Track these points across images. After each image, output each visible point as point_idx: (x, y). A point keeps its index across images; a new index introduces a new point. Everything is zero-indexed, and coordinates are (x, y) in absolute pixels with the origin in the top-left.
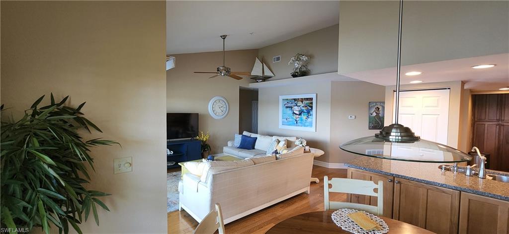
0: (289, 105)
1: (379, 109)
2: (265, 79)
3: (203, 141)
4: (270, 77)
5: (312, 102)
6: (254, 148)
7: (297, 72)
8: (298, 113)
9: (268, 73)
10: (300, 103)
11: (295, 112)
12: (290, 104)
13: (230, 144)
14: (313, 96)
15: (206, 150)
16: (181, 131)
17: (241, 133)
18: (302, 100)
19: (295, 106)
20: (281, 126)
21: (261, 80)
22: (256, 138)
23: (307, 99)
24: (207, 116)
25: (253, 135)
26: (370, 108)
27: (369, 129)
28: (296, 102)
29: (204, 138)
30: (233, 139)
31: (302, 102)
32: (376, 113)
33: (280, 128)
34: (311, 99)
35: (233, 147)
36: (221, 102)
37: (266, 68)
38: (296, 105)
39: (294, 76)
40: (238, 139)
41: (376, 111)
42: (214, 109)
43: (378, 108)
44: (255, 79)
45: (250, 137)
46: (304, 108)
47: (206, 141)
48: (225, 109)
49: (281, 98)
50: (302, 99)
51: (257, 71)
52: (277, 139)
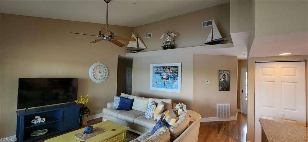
0: (158, 71)
1: (225, 75)
2: (139, 50)
3: (82, 104)
4: (143, 49)
5: (178, 70)
6: (131, 109)
7: (167, 46)
8: (166, 78)
9: (141, 46)
10: (167, 70)
11: (163, 77)
12: (159, 71)
13: (109, 105)
14: (179, 65)
15: (85, 112)
16: (62, 93)
17: (118, 95)
18: (169, 68)
19: (163, 72)
20: (151, 88)
21: (136, 51)
22: (134, 99)
23: (174, 67)
24: (86, 81)
25: (130, 97)
27: (219, 90)
28: (164, 69)
29: (82, 100)
30: (112, 101)
31: (169, 69)
32: (224, 78)
33: (150, 89)
34: (177, 67)
35: (112, 109)
36: (101, 67)
37: (139, 41)
38: (165, 72)
39: (165, 48)
40: (117, 101)
41: (224, 77)
42: (94, 74)
43: (224, 75)
44: (131, 50)
45: (127, 99)
46: (171, 74)
47: (85, 104)
48: (105, 74)
49: (152, 65)
50: (169, 67)
51: (132, 44)
52: (154, 101)
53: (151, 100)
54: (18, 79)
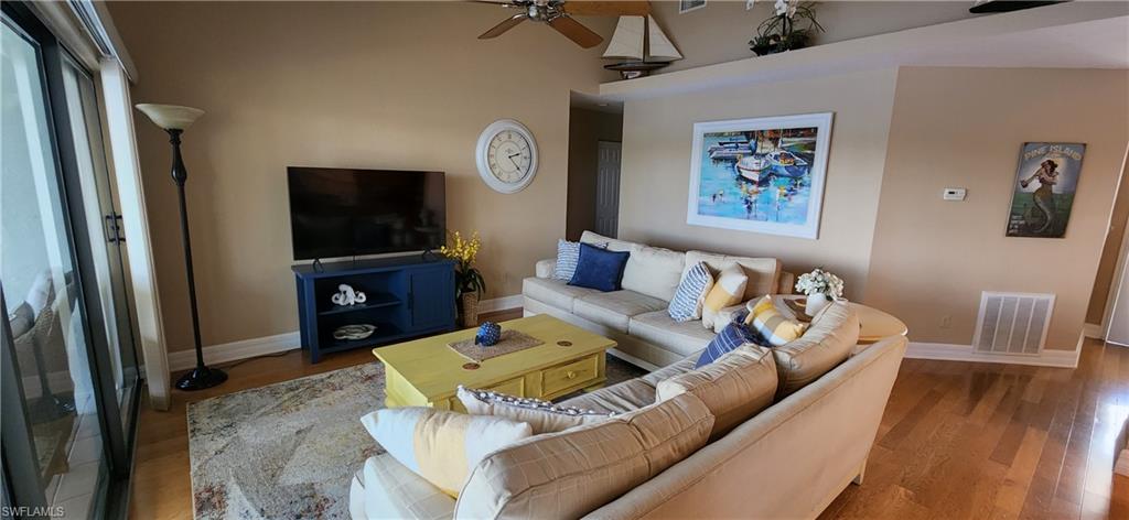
0: (726, 152)
1: (1053, 166)
2: (650, 67)
3: (460, 261)
4: (667, 63)
5: (815, 143)
6: (619, 288)
7: (775, 37)
8: (755, 177)
9: (661, 48)
10: (766, 147)
11: (745, 174)
12: (728, 150)
13: (542, 269)
14: (822, 122)
15: (470, 286)
16: (398, 225)
17: (573, 236)
18: (775, 136)
19: (745, 155)
20: (693, 218)
21: (638, 73)
22: (627, 255)
23: (795, 132)
24: (471, 181)
25: (615, 246)
26: (1022, 163)
27: (1009, 235)
28: (752, 142)
29: (461, 247)
30: (552, 255)
31: (775, 141)
32: (1042, 181)
33: (689, 221)
34: (812, 132)
35: (551, 281)
36: (515, 138)
37: (654, 28)
38: (753, 153)
39: (762, 48)
40: (569, 256)
41: (1045, 176)
42: (493, 161)
43: (1050, 162)
44: (620, 69)
45: (605, 250)
46: (780, 164)
47: (470, 259)
48: (526, 163)
49: (700, 129)
50: (775, 131)
51: (626, 41)
52: (704, 263)
53: (692, 259)
54: (286, 170)
